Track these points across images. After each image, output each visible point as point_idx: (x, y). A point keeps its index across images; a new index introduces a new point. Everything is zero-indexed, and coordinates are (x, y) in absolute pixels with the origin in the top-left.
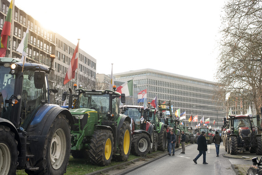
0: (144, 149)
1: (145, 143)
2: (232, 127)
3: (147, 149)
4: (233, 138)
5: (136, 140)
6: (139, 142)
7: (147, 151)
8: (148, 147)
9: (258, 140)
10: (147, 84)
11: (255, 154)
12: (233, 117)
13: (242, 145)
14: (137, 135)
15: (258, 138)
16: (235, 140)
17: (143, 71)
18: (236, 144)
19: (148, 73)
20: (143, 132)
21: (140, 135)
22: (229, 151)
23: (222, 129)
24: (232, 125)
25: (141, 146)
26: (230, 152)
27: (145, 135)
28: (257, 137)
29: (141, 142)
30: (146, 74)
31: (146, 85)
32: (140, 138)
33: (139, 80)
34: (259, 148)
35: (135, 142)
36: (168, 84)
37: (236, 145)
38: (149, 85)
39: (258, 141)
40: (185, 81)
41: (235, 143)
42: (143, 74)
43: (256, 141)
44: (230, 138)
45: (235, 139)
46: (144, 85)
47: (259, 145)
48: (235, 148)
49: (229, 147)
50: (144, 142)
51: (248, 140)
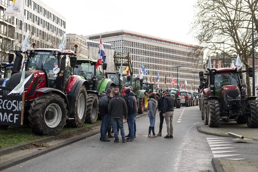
0: (56, 122)
1: (56, 111)
2: (212, 86)
3: (61, 121)
4: (213, 102)
5: (39, 107)
6: (47, 110)
7: (61, 125)
8: (62, 119)
9: (252, 105)
10: (123, 45)
11: (246, 125)
12: (214, 71)
13: (226, 112)
14: (42, 98)
15: (251, 102)
16: (217, 105)
17: (118, 32)
18: (218, 111)
19: (124, 34)
20: (53, 92)
21: (48, 97)
22: (207, 121)
23: (199, 91)
24: (212, 82)
25: (50, 116)
26: (209, 123)
27: (58, 98)
28: (249, 101)
29: (50, 110)
30: (122, 36)
31: (121, 46)
32: (48, 102)
33: (114, 41)
34: (252, 117)
35: (38, 110)
36: (144, 46)
37: (218, 113)
38: (124, 46)
39: (251, 107)
40: (162, 42)
41: (216, 110)
42: (118, 35)
43: (249, 106)
44: (209, 102)
45: (217, 103)
46: (119, 47)
47: (252, 113)
48: (216, 117)
49: (206, 115)
50: (55, 109)
51: (237, 106)
